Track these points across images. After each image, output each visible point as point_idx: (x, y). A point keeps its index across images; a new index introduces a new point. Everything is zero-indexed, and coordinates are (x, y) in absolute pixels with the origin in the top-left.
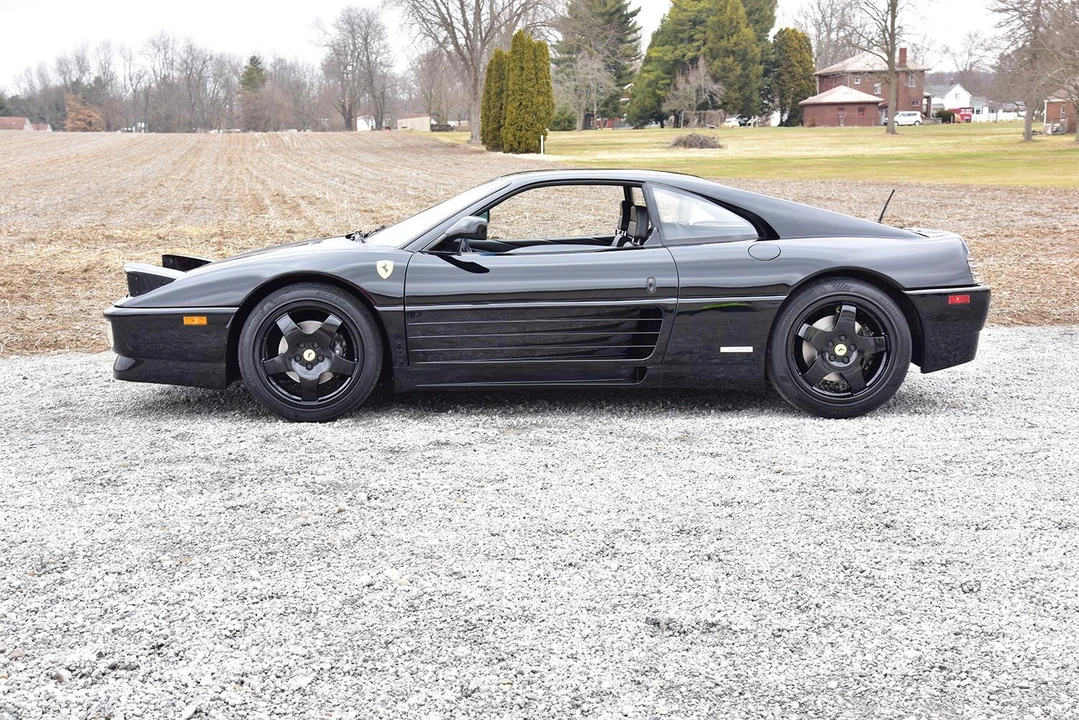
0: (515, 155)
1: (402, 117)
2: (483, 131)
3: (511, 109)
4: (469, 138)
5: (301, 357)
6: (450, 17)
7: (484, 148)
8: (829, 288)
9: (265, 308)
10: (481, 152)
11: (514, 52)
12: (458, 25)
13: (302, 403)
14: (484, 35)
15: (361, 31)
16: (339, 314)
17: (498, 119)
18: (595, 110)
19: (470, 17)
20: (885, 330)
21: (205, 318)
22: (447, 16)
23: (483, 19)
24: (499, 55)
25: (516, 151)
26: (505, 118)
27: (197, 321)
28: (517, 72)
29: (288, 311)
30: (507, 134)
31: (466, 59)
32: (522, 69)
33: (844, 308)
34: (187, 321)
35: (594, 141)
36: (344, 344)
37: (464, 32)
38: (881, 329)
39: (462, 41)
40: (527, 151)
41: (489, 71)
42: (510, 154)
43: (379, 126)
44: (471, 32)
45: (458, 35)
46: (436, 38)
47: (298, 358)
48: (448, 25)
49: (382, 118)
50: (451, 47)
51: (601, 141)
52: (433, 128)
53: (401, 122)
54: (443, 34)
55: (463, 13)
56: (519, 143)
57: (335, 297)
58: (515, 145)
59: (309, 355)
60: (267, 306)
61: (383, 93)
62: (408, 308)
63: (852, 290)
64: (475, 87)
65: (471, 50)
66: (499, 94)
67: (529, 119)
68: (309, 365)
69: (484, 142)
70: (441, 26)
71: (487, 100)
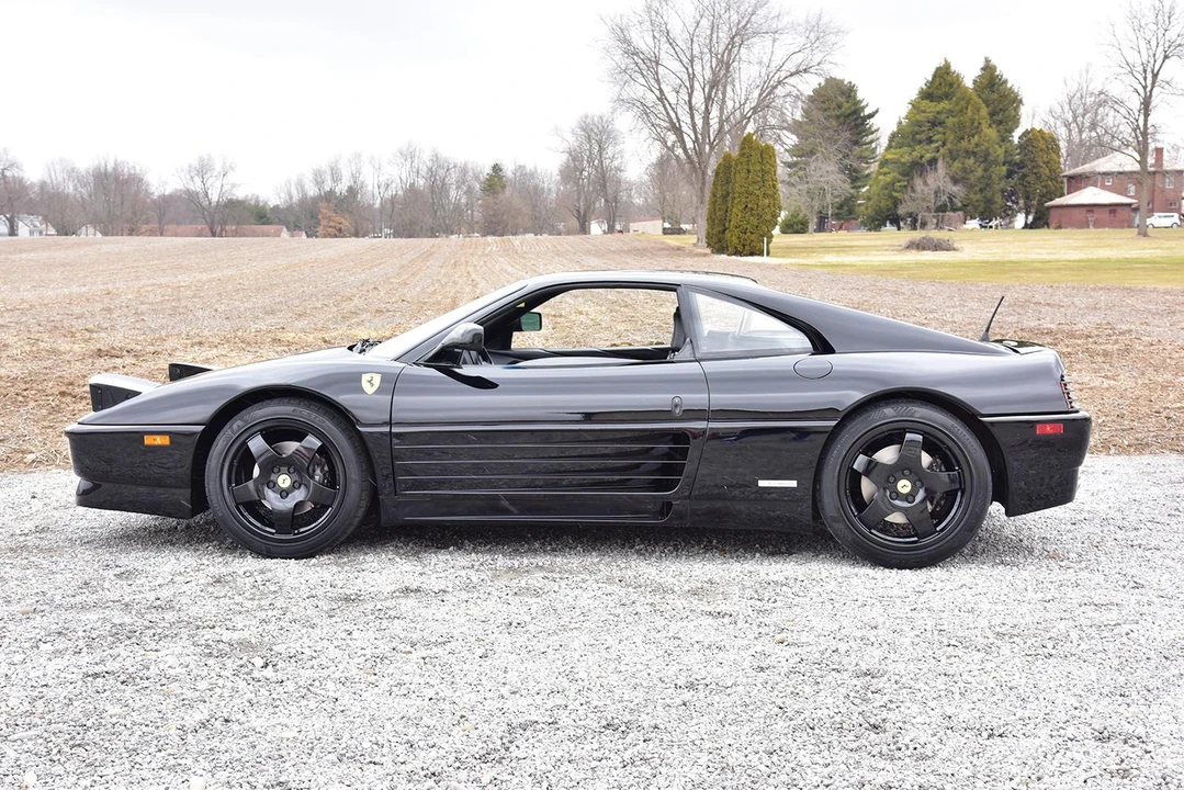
0: (739, 258)
1: (634, 221)
2: (708, 234)
3: (736, 211)
4: (695, 241)
5: (275, 484)
6: (679, 120)
7: (708, 251)
8: (889, 413)
9: (235, 426)
10: (705, 255)
11: (742, 155)
12: (686, 129)
13: (276, 536)
14: (712, 138)
15: (596, 136)
16: (319, 434)
17: (723, 221)
18: (830, 212)
19: (699, 122)
20: (959, 465)
21: (168, 437)
22: (675, 121)
23: (712, 122)
24: (726, 158)
25: (737, 253)
26: (730, 221)
27: (160, 441)
28: (743, 175)
29: (261, 431)
30: (732, 237)
31: (696, 163)
32: (749, 171)
33: (909, 436)
34: (148, 440)
35: (825, 244)
36: (326, 468)
37: (693, 137)
38: (955, 463)
39: (690, 145)
40: (752, 254)
41: (717, 174)
42: (734, 257)
43: (611, 229)
44: (699, 136)
45: (686, 139)
46: (664, 142)
47: (271, 485)
48: (678, 131)
49: (614, 221)
50: (679, 151)
51: (831, 244)
52: (665, 231)
53: (633, 226)
54: (671, 138)
55: (692, 118)
56: (744, 246)
57: (314, 415)
58: (740, 248)
59: (284, 481)
60: (236, 425)
61: (616, 197)
62: (395, 430)
63: (917, 415)
64: (702, 190)
65: (699, 154)
66: (725, 197)
67: (754, 221)
68: (284, 493)
69: (709, 245)
70: (669, 130)
71: (714, 203)
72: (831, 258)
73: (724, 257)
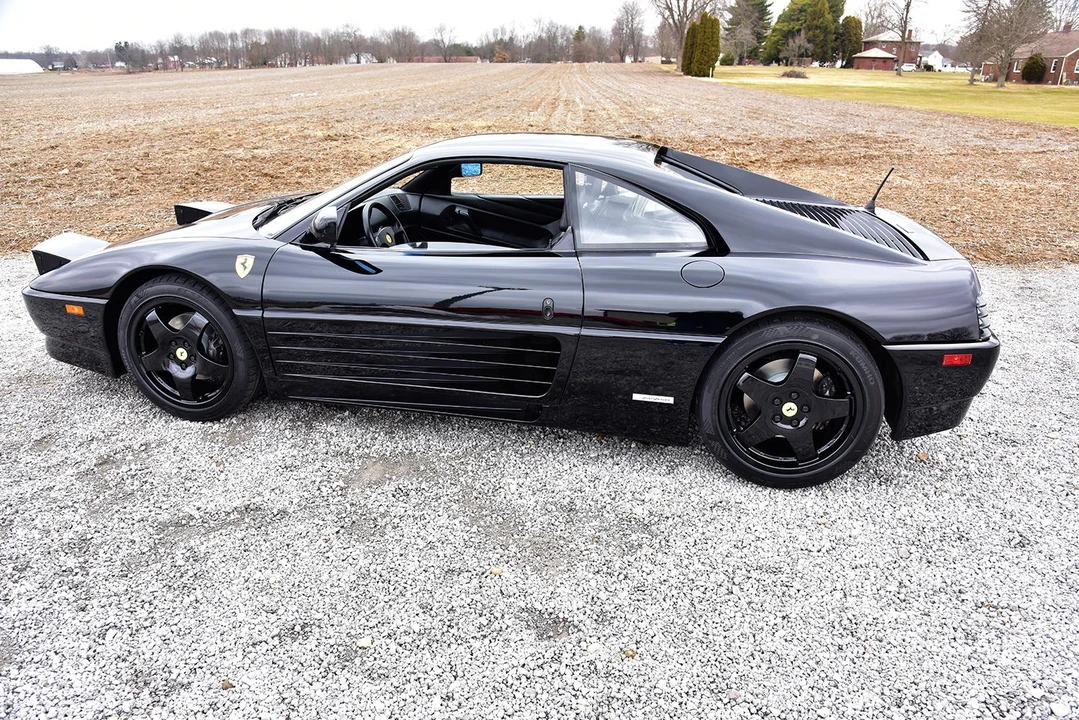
0: (697, 78)
1: (647, 56)
2: (683, 64)
3: (697, 54)
4: (676, 68)
5: (174, 356)
6: (671, 4)
7: (682, 73)
9: (133, 302)
10: (681, 76)
11: (702, 23)
12: (675, 9)
14: (688, 14)
15: (630, 12)
16: (204, 313)
17: (690, 58)
18: (745, 55)
19: (682, 5)
22: (669, 4)
23: (688, 5)
24: (694, 24)
25: (696, 75)
26: (694, 58)
28: (702, 33)
29: (155, 307)
30: (694, 67)
31: (679, 26)
32: (705, 32)
34: (70, 310)
35: (741, 72)
37: (678, 13)
39: (676, 17)
40: (704, 76)
41: (688, 33)
42: (695, 77)
43: (635, 60)
44: (681, 13)
45: (675, 14)
46: (663, 16)
47: (171, 356)
48: (671, 10)
49: (637, 56)
50: (671, 21)
52: (663, 62)
53: (647, 59)
54: (667, 13)
55: (678, 3)
56: (700, 72)
58: (698, 73)
59: (182, 354)
61: (639, 44)
64: (681, 41)
65: (681, 22)
66: (692, 45)
67: (706, 59)
68: (183, 364)
69: (683, 70)
70: (666, 9)
71: (686, 48)
72: (745, 80)
73: (690, 77)
